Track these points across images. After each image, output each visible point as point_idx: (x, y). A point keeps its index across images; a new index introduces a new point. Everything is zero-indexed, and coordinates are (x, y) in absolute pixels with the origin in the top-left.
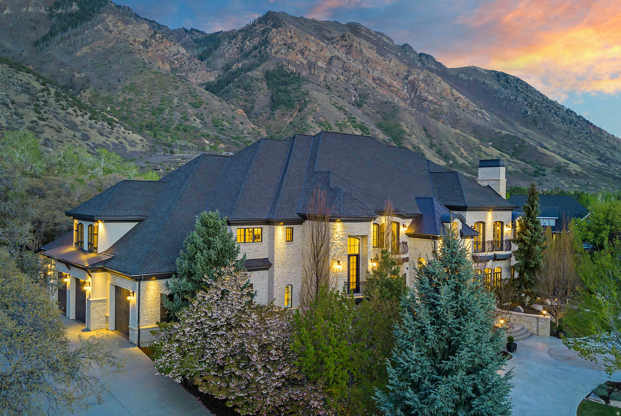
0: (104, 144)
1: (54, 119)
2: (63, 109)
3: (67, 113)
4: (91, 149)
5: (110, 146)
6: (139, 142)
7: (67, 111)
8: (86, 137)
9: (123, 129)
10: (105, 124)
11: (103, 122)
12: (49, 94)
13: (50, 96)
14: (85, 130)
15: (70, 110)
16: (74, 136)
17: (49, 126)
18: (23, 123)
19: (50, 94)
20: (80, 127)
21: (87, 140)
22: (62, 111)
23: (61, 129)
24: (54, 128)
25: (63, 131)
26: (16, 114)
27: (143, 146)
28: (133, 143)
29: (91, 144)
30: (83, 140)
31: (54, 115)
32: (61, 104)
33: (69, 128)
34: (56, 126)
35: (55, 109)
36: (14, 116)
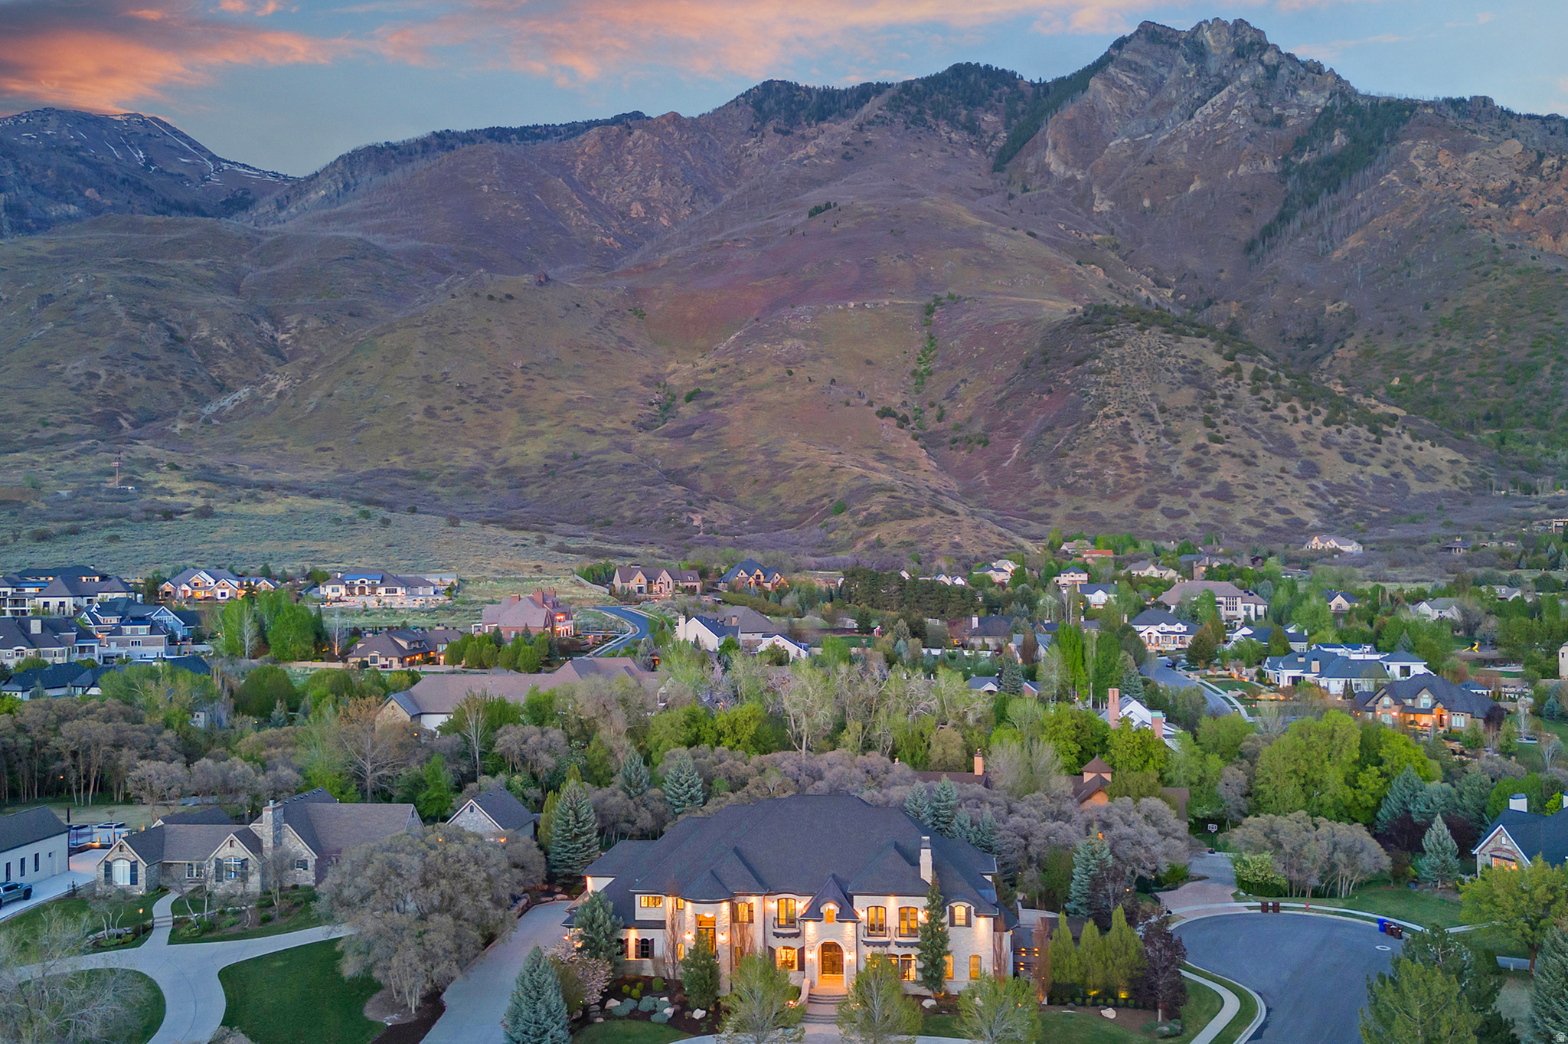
0: (1353, 483)
1: (1244, 435)
2: (1265, 409)
3: (1274, 417)
4: (1318, 498)
5: (1366, 486)
6: (1444, 466)
7: (1275, 412)
8: (1310, 470)
9: (1407, 438)
10: (1363, 432)
11: (1356, 428)
12: (1239, 378)
13: (1240, 383)
14: (1311, 454)
15: (1282, 409)
16: (1283, 470)
17: (1229, 453)
18: (1179, 453)
19: (1241, 379)
20: (1300, 448)
21: (1311, 477)
22: (1263, 414)
23: (1255, 456)
24: (1241, 456)
25: (1260, 462)
26: (1167, 434)
27: (1455, 478)
28: (1427, 474)
29: (1320, 485)
30: (1304, 478)
31: (1244, 427)
32: (1262, 399)
33: (1276, 454)
34: (1244, 452)
35: (1248, 412)
36: (1162, 439)
